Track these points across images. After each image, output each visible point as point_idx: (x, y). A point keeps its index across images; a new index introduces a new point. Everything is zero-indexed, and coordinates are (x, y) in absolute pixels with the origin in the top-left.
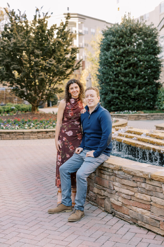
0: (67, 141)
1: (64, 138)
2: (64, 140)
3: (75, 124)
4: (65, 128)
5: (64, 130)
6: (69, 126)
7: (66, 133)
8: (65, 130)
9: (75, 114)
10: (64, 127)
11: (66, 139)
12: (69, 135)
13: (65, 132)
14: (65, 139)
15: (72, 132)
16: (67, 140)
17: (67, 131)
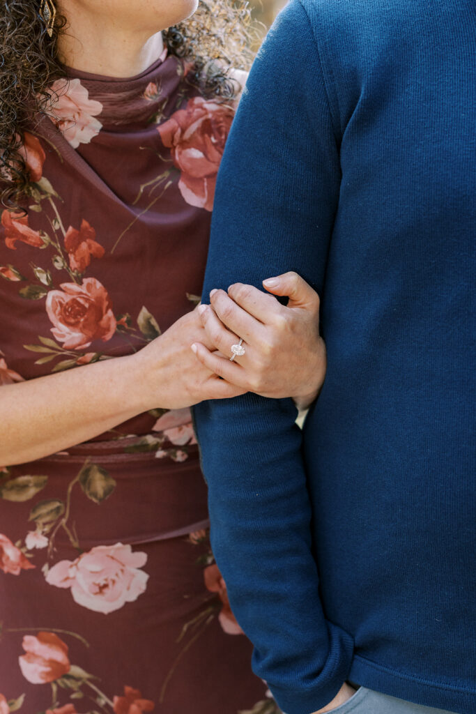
0: (84, 688)
1: (31, 643)
2: (33, 671)
3: (168, 445)
4: (33, 504)
5: (17, 536)
6: (86, 481)
7: (54, 575)
8: (36, 540)
9: (144, 313)
10: (14, 497)
11: (59, 656)
12: (103, 605)
13: (40, 557)
14: (52, 663)
15: (142, 558)
16: (76, 670)
17: (65, 549)
